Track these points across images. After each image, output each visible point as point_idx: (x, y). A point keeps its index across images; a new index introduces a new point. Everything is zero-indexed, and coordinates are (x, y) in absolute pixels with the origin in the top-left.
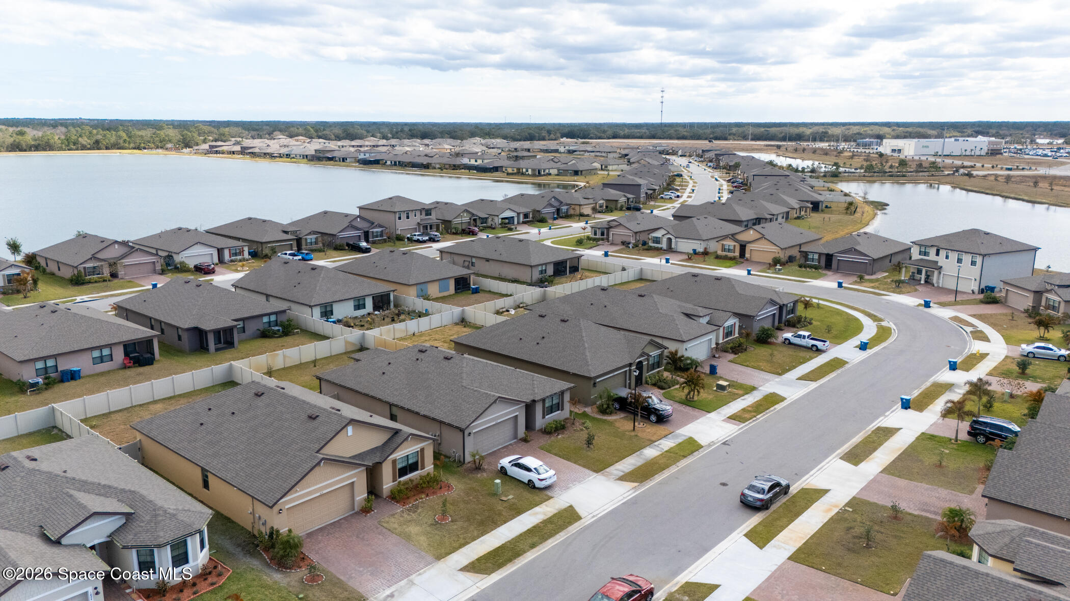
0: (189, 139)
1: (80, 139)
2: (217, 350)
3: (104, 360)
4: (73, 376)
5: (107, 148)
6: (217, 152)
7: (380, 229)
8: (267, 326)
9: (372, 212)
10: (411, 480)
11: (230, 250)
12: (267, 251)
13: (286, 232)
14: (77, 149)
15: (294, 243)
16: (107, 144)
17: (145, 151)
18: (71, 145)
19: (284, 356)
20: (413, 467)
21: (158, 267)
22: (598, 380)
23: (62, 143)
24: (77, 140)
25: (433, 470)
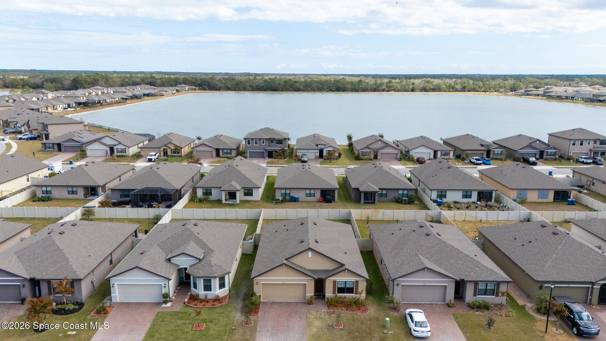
0: (517, 86)
1: (456, 86)
2: (365, 203)
3: (311, 195)
4: (294, 200)
5: (469, 91)
6: (528, 95)
7: (554, 151)
8: (401, 196)
9: (556, 138)
10: (345, 297)
11: (441, 152)
12: (464, 156)
13: (482, 145)
14: (453, 91)
15: (485, 153)
16: (469, 88)
17: (487, 93)
18: (452, 89)
19: (383, 214)
20: (350, 290)
21: (399, 156)
22: (546, 285)
23: (446, 88)
24: (455, 86)
25: (365, 298)
